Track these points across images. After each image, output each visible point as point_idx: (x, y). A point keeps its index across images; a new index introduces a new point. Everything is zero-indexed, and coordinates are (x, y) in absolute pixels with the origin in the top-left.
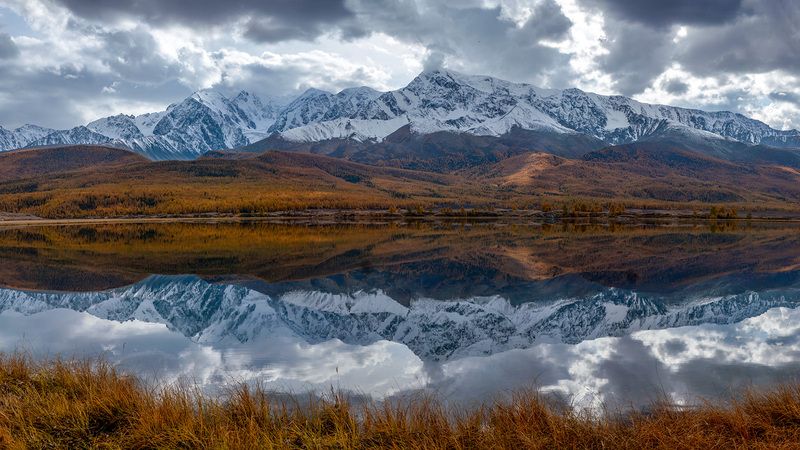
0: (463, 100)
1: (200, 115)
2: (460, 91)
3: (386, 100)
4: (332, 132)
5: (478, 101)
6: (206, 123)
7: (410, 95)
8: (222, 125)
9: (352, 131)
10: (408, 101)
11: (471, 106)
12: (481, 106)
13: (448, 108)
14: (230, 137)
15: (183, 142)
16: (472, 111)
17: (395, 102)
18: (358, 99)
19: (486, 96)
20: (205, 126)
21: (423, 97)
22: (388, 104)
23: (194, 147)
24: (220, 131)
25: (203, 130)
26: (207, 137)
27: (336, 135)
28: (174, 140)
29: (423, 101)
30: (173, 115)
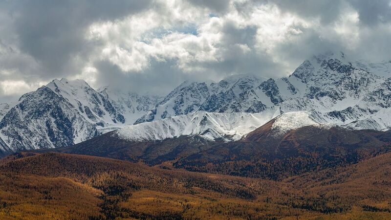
0: (354, 87)
1: (49, 107)
2: (353, 76)
3: (267, 88)
4: (182, 129)
5: (372, 88)
6: (54, 117)
7: (297, 83)
8: (74, 119)
9: (207, 127)
10: (293, 90)
11: (363, 94)
12: (375, 93)
13: (335, 97)
14: (82, 132)
15: (20, 139)
16: (365, 100)
17: (276, 92)
18: (242, 87)
19: (383, 81)
20: (53, 120)
21: (312, 84)
22: (269, 94)
23: (34, 143)
24: (70, 125)
25: (48, 125)
26: (51, 133)
27: (187, 132)
28: (9, 135)
29: (312, 89)
30: (22, 107)
